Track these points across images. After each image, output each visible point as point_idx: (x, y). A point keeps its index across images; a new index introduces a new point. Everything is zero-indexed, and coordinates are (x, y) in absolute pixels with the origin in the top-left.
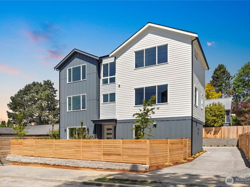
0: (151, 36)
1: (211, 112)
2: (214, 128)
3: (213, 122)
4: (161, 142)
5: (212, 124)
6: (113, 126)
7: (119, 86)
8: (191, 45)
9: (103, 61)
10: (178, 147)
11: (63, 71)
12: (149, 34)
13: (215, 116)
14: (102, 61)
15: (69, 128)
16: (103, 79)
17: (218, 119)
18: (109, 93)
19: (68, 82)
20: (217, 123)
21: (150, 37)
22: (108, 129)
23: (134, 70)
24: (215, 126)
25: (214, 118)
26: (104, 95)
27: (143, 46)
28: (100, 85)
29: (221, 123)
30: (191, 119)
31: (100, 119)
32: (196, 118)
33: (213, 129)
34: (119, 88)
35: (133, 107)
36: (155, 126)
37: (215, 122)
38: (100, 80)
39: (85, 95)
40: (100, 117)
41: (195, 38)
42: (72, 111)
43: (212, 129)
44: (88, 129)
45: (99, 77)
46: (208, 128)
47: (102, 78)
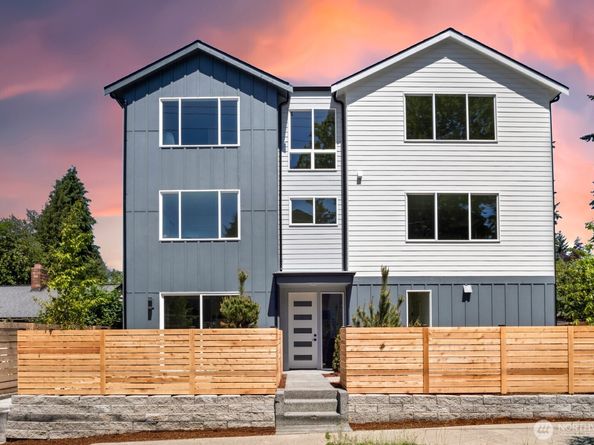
6: (318, 295)
7: (359, 180)
8: (548, 111)
9: (291, 101)
12: (445, 60)
14: (287, 99)
15: (166, 297)
16: (293, 156)
18: (314, 197)
19: (161, 144)
21: (448, 65)
22: (297, 304)
23: (403, 143)
26: (295, 202)
27: (429, 84)
30: (555, 283)
31: (284, 271)
34: (359, 188)
35: (404, 244)
36: (468, 296)
38: (283, 154)
39: (235, 194)
40: (284, 266)
42: (180, 239)
45: (281, 146)
47: (289, 150)
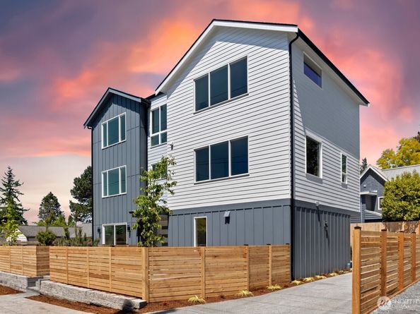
0: (221, 45)
1: (397, 191)
2: (404, 224)
3: (401, 212)
4: (182, 253)
5: (398, 216)
7: (172, 146)
8: (287, 52)
9: (152, 104)
10: (233, 264)
11: (96, 129)
12: (218, 43)
13: (405, 199)
14: (150, 104)
15: (105, 227)
16: (152, 138)
17: (410, 204)
19: (103, 148)
20: (409, 213)
21: (219, 47)
23: (193, 115)
24: (405, 218)
25: (403, 203)
27: (207, 67)
28: (149, 147)
29: (417, 213)
30: (289, 204)
32: (315, 202)
33: (403, 226)
34: (172, 152)
35: (193, 185)
36: (228, 219)
37: (405, 212)
38: (148, 139)
39: (124, 168)
41: (296, 36)
42: (108, 196)
43: (401, 226)
44: (129, 228)
45: (147, 133)
46: (391, 223)
47: (151, 135)
